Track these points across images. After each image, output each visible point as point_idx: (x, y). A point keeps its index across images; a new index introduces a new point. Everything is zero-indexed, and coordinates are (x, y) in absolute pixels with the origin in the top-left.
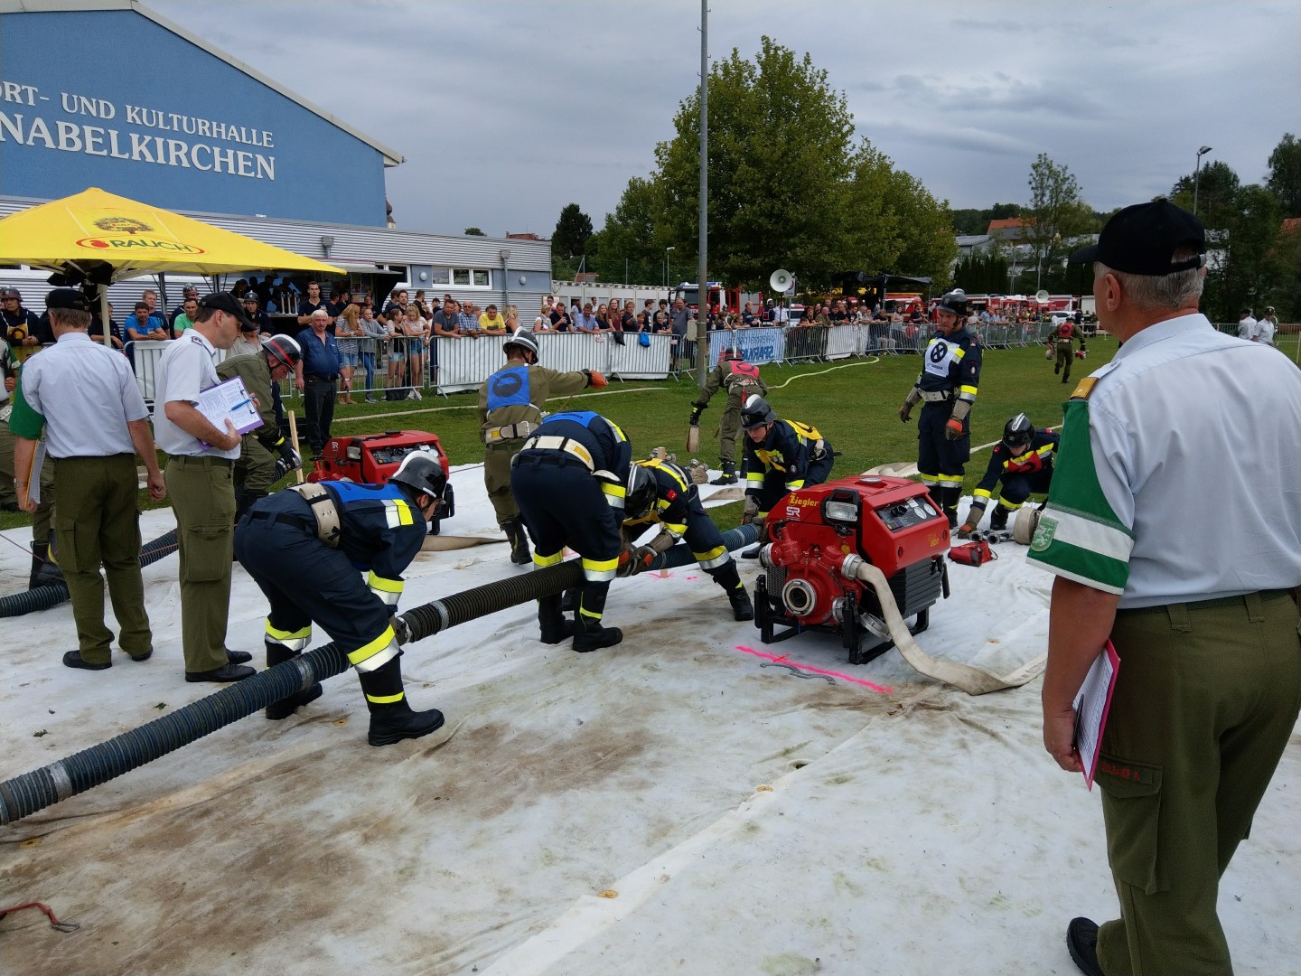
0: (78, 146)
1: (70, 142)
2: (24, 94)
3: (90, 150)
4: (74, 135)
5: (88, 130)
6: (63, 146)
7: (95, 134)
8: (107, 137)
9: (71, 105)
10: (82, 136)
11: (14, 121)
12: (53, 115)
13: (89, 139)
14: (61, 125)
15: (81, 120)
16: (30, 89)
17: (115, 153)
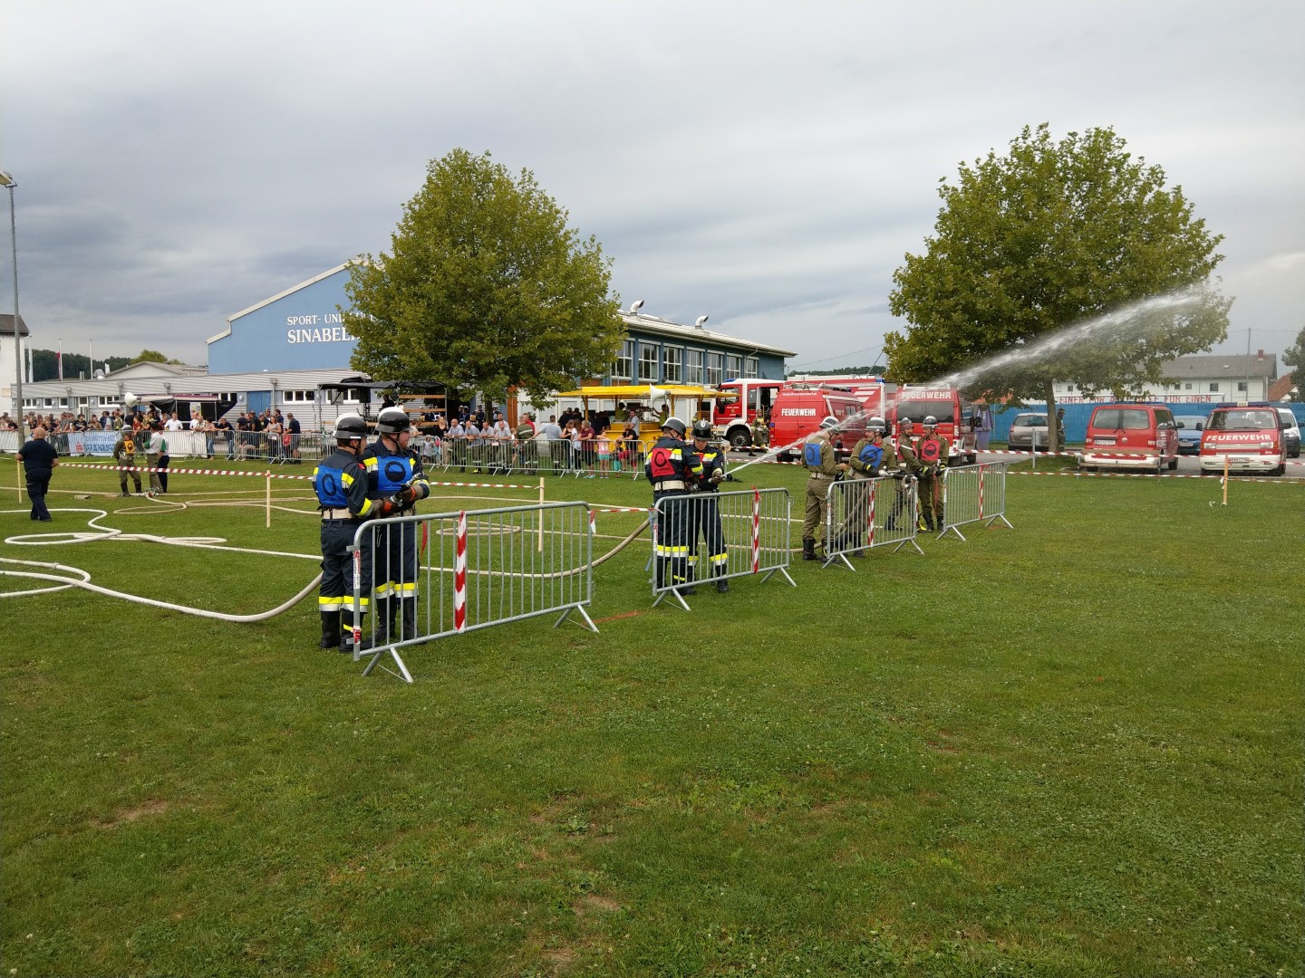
0: (329, 339)
1: (327, 337)
2: (312, 319)
3: (334, 339)
4: (328, 334)
5: (334, 329)
6: (324, 340)
7: (337, 331)
8: (341, 332)
9: (328, 320)
10: (331, 334)
11: (308, 332)
12: (320, 325)
13: (334, 334)
14: (324, 330)
15: (330, 326)
16: (314, 317)
17: (344, 339)
